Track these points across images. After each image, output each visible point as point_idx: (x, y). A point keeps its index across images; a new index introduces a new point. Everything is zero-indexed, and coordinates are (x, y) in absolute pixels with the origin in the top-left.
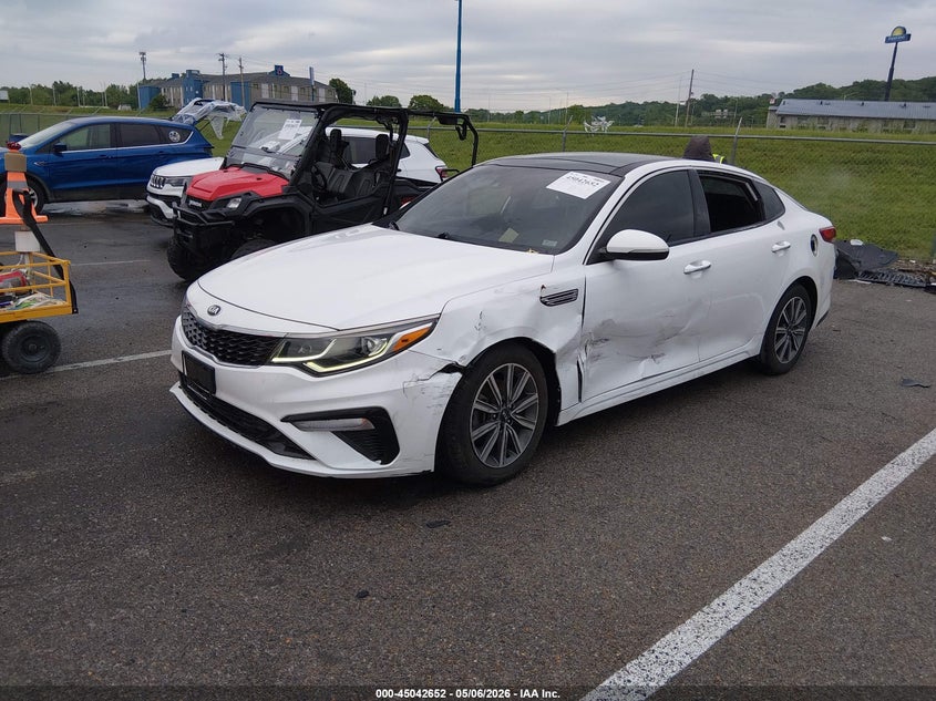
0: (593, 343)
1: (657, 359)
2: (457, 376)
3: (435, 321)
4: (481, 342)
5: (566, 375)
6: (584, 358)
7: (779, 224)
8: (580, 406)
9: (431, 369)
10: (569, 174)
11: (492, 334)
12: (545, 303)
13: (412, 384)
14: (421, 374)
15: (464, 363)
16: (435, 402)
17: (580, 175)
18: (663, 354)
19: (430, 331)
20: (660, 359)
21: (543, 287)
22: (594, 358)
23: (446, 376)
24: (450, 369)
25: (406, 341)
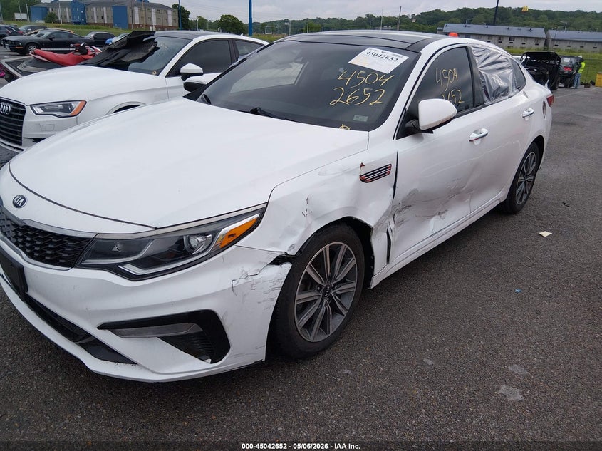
0: (400, 211)
1: (442, 215)
2: (287, 267)
3: (262, 212)
4: (308, 228)
5: (378, 244)
6: (392, 226)
7: (524, 93)
8: (388, 267)
9: (260, 262)
10: (369, 50)
11: (317, 219)
12: (363, 180)
13: (242, 281)
14: (250, 269)
15: (292, 252)
16: (267, 296)
17: (379, 51)
18: (447, 211)
19: (258, 222)
20: (444, 214)
21: (362, 165)
22: (398, 224)
23: (276, 268)
24: (279, 261)
25: (233, 235)
